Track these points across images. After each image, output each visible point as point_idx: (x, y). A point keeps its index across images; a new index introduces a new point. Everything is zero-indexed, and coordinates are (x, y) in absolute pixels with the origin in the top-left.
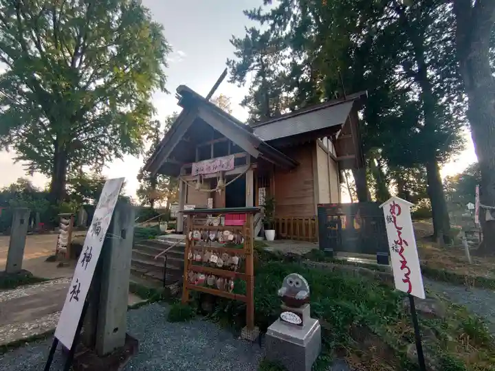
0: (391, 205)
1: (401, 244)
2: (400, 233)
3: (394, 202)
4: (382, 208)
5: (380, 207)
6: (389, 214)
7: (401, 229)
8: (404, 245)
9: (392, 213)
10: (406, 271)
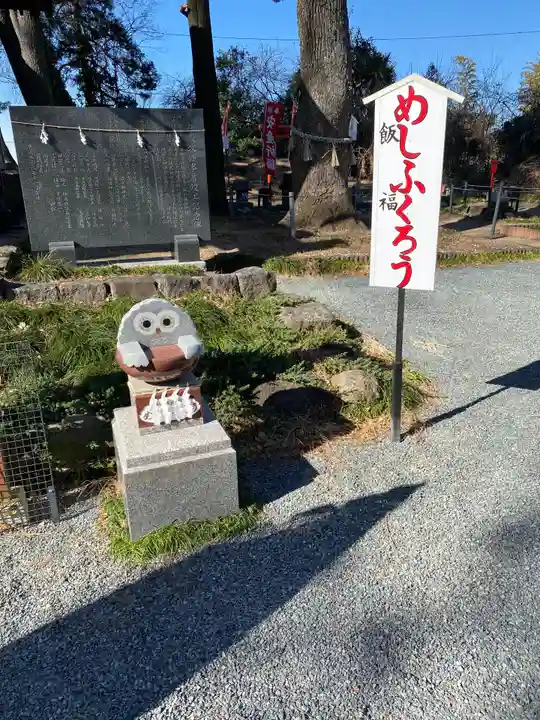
0: (400, 98)
1: (407, 190)
2: (410, 166)
3: (411, 90)
4: (372, 104)
5: (366, 101)
6: (391, 121)
7: (415, 156)
8: (414, 191)
9: (399, 118)
10: (406, 244)
